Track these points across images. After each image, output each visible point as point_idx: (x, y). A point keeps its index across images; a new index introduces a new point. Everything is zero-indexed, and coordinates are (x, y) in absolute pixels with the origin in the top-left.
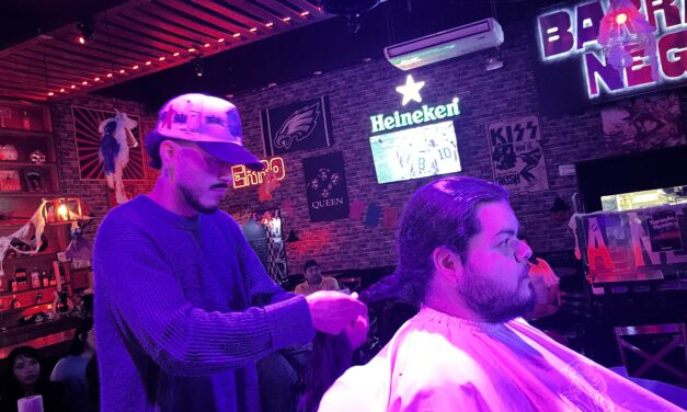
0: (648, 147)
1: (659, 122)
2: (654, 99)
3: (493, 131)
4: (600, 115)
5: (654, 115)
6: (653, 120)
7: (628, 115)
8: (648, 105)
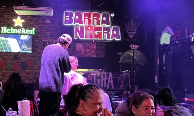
3: (44, 42)
4: (76, 44)
7: (83, 46)
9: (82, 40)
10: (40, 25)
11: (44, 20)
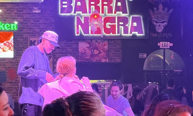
0: (94, 61)
1: (99, 51)
2: (99, 41)
3: (31, 41)
4: (78, 44)
5: (98, 48)
6: (98, 50)
7: (89, 46)
8: (97, 43)
9: (87, 37)
10: (25, 16)
11: (31, 9)
